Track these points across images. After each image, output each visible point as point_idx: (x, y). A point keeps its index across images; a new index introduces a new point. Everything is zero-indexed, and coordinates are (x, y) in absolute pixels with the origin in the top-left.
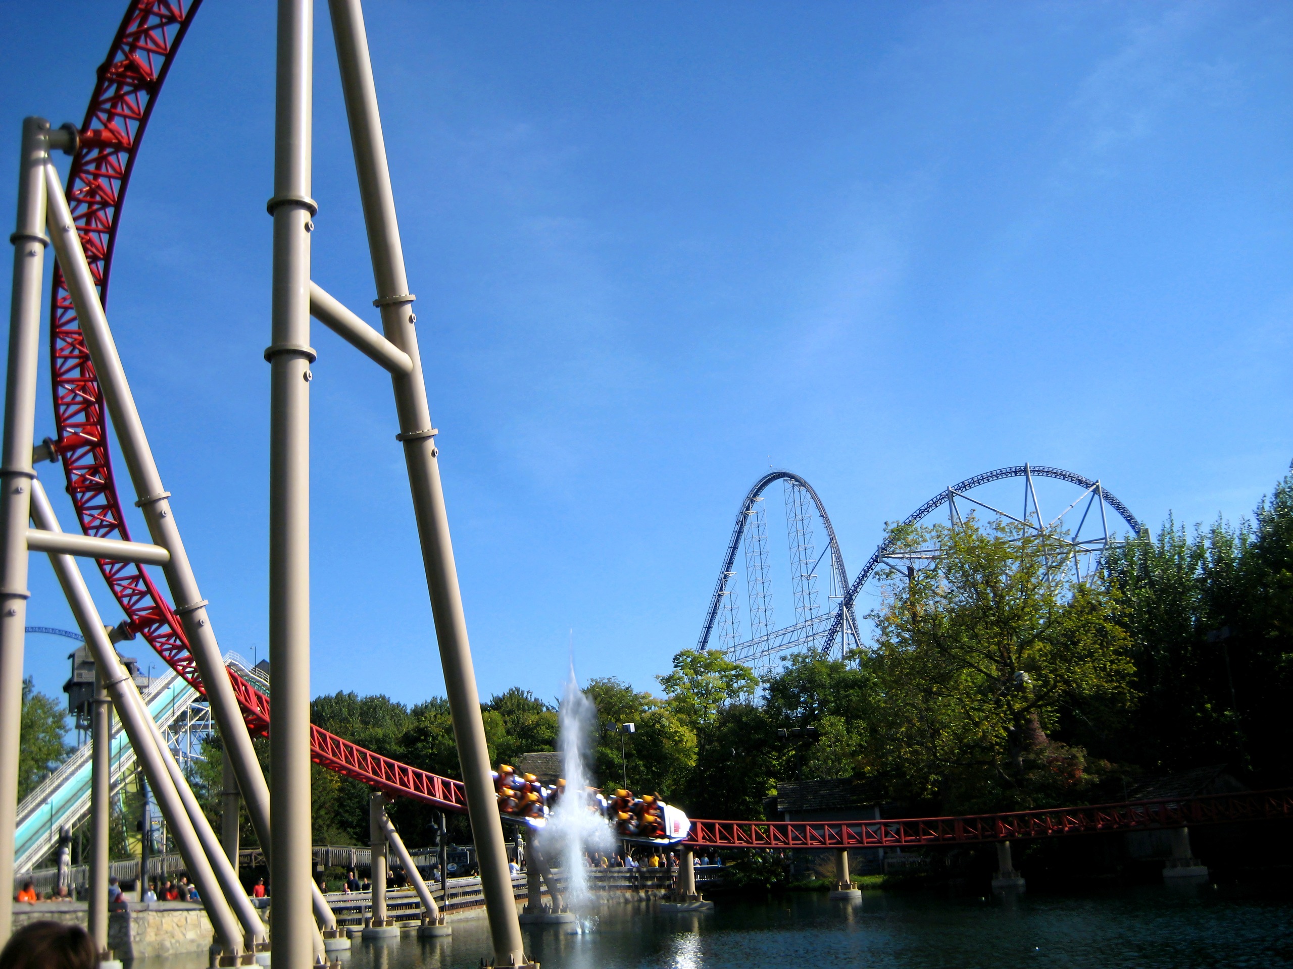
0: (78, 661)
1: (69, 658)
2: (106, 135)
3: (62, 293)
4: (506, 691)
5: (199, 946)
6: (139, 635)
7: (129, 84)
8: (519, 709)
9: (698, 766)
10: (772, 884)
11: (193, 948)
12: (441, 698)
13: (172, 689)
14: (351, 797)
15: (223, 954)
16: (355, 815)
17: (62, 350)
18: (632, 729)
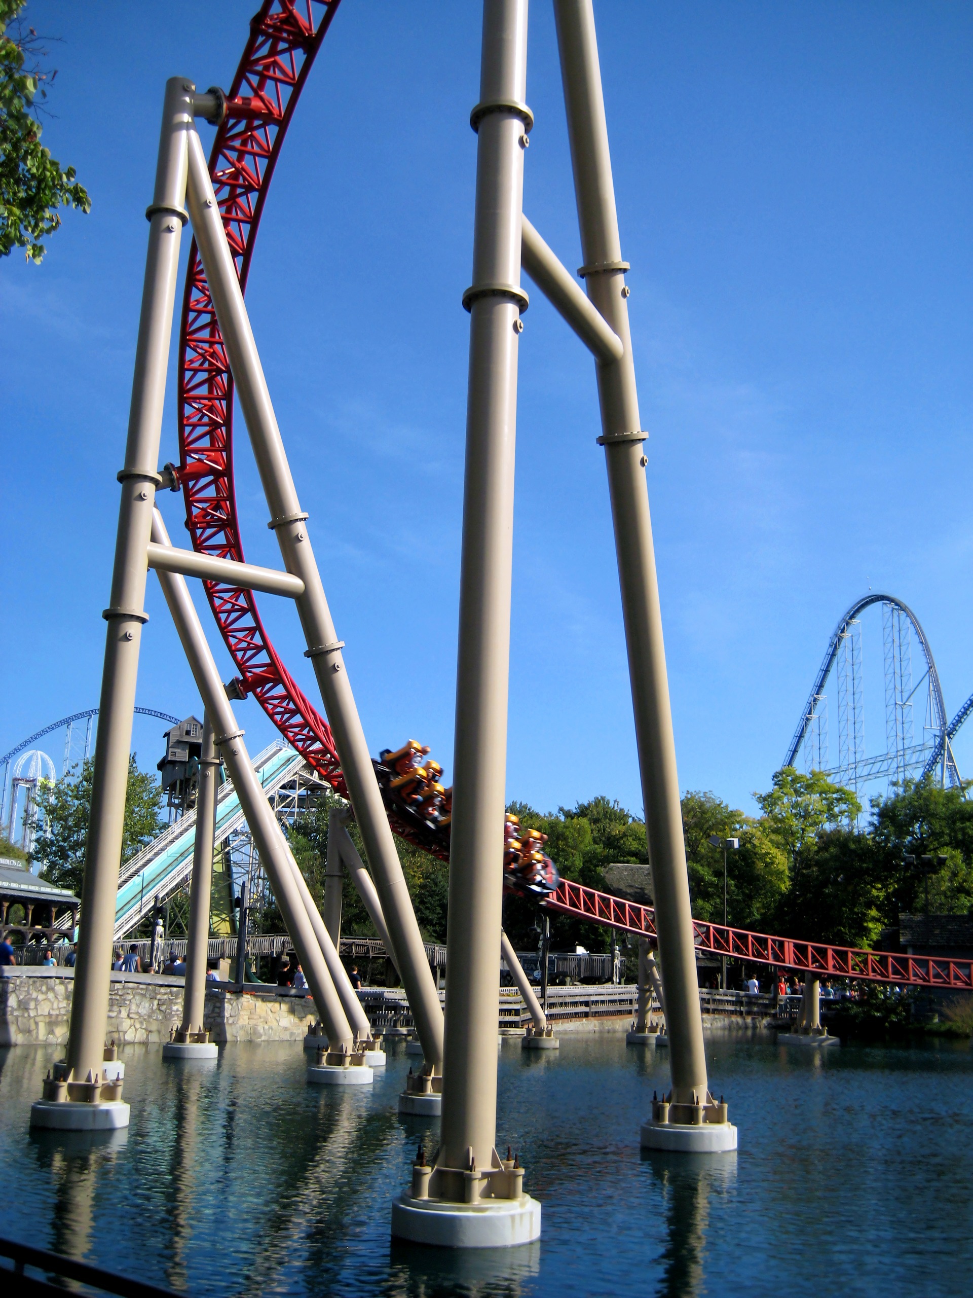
0: (173, 739)
1: (164, 737)
2: (256, 104)
3: (196, 294)
4: (592, 799)
5: (292, 1034)
6: (250, 695)
7: (284, 40)
8: (606, 817)
9: (792, 892)
10: (892, 1022)
11: (287, 1036)
12: (521, 803)
13: (262, 773)
14: (432, 894)
15: (331, 1051)
16: (435, 913)
17: (192, 361)
18: (736, 845)
